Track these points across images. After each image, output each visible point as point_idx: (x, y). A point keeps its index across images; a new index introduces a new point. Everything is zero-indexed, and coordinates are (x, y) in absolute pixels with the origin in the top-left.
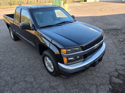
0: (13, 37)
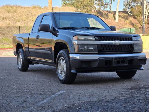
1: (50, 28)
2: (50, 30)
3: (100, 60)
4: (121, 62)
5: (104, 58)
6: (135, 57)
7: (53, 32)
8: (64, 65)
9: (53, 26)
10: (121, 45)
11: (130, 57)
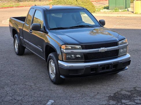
0: (17, 50)
1: (42, 28)
2: (41, 30)
3: (86, 68)
4: (106, 68)
5: (90, 66)
6: (119, 62)
7: (44, 31)
8: (54, 67)
9: (44, 25)
10: (106, 52)
11: (114, 63)
